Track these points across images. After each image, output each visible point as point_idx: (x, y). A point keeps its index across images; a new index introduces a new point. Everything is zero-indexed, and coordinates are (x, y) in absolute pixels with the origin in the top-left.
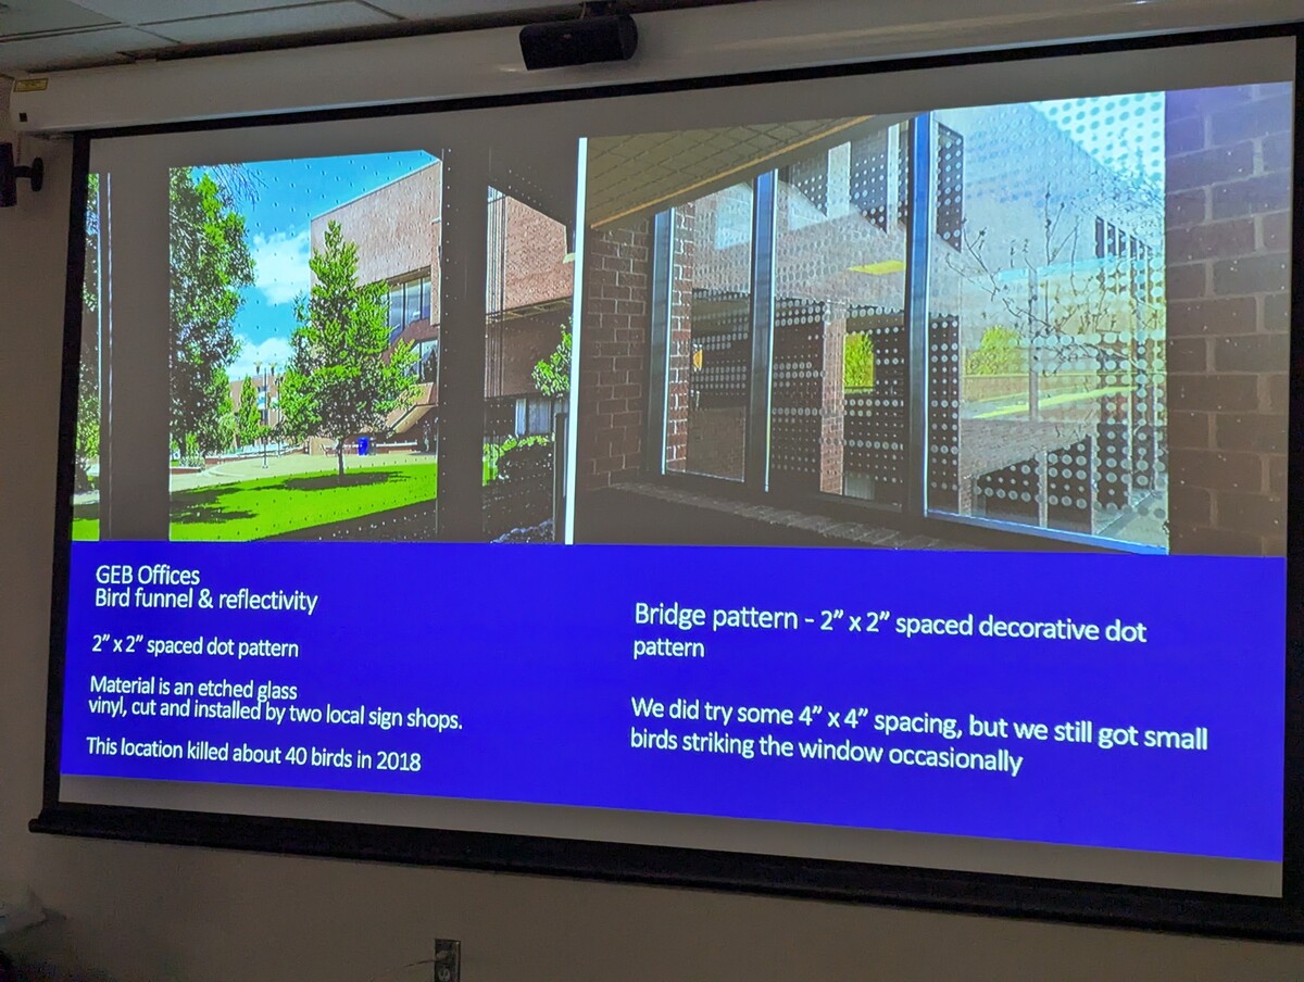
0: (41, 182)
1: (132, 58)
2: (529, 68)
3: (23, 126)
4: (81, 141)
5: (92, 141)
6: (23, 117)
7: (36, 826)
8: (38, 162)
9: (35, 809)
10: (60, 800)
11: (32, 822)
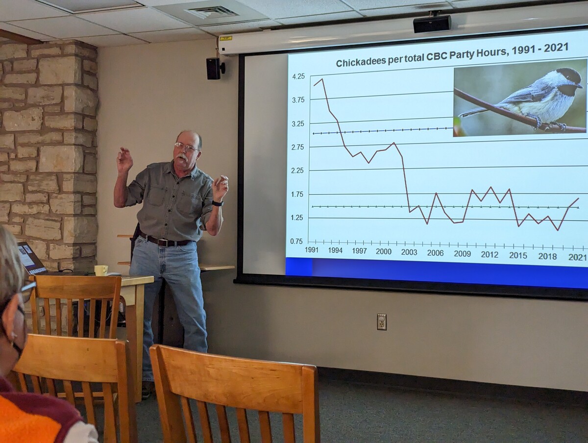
0: (225, 70)
1: (262, 29)
2: (415, 32)
3: (224, 52)
4: (242, 57)
5: (246, 57)
6: (223, 49)
7: (235, 282)
8: (223, 64)
9: (234, 276)
10: (244, 273)
11: (234, 280)
